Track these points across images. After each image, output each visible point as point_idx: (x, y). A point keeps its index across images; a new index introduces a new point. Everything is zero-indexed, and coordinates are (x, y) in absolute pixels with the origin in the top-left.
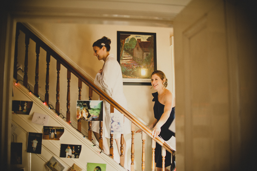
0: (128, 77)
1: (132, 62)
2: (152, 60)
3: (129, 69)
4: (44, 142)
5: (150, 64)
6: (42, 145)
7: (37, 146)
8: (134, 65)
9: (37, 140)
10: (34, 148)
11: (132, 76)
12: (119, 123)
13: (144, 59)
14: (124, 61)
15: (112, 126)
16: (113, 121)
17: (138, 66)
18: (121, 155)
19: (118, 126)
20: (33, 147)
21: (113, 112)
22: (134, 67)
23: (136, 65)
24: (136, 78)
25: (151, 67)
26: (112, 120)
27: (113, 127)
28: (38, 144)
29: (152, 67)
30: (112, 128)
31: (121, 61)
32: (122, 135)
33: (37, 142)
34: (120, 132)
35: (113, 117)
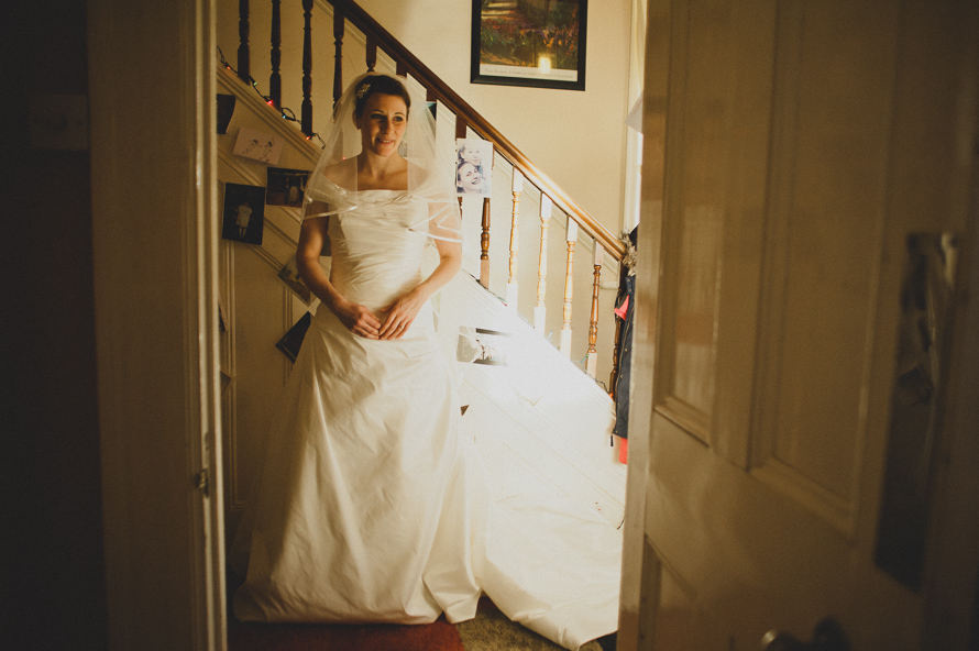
0: (504, 60)
1: (516, 17)
2: (574, 16)
3: (505, 37)
4: (272, 212)
5: (569, 27)
6: (266, 223)
7: (249, 224)
8: (521, 28)
9: (250, 206)
10: (243, 228)
11: (514, 61)
12: (478, 167)
13: (550, 9)
14: (493, 12)
15: (459, 176)
16: (463, 162)
17: (533, 31)
18: (482, 257)
19: (477, 175)
20: (239, 227)
21: (465, 137)
22: (522, 32)
23: (526, 28)
24: (526, 66)
25: (570, 34)
26: (460, 158)
27: (462, 178)
28: (251, 216)
29: (573, 34)
30: (459, 179)
31: (483, 13)
32: (486, 200)
33: (250, 211)
34: (480, 191)
35: (463, 150)
